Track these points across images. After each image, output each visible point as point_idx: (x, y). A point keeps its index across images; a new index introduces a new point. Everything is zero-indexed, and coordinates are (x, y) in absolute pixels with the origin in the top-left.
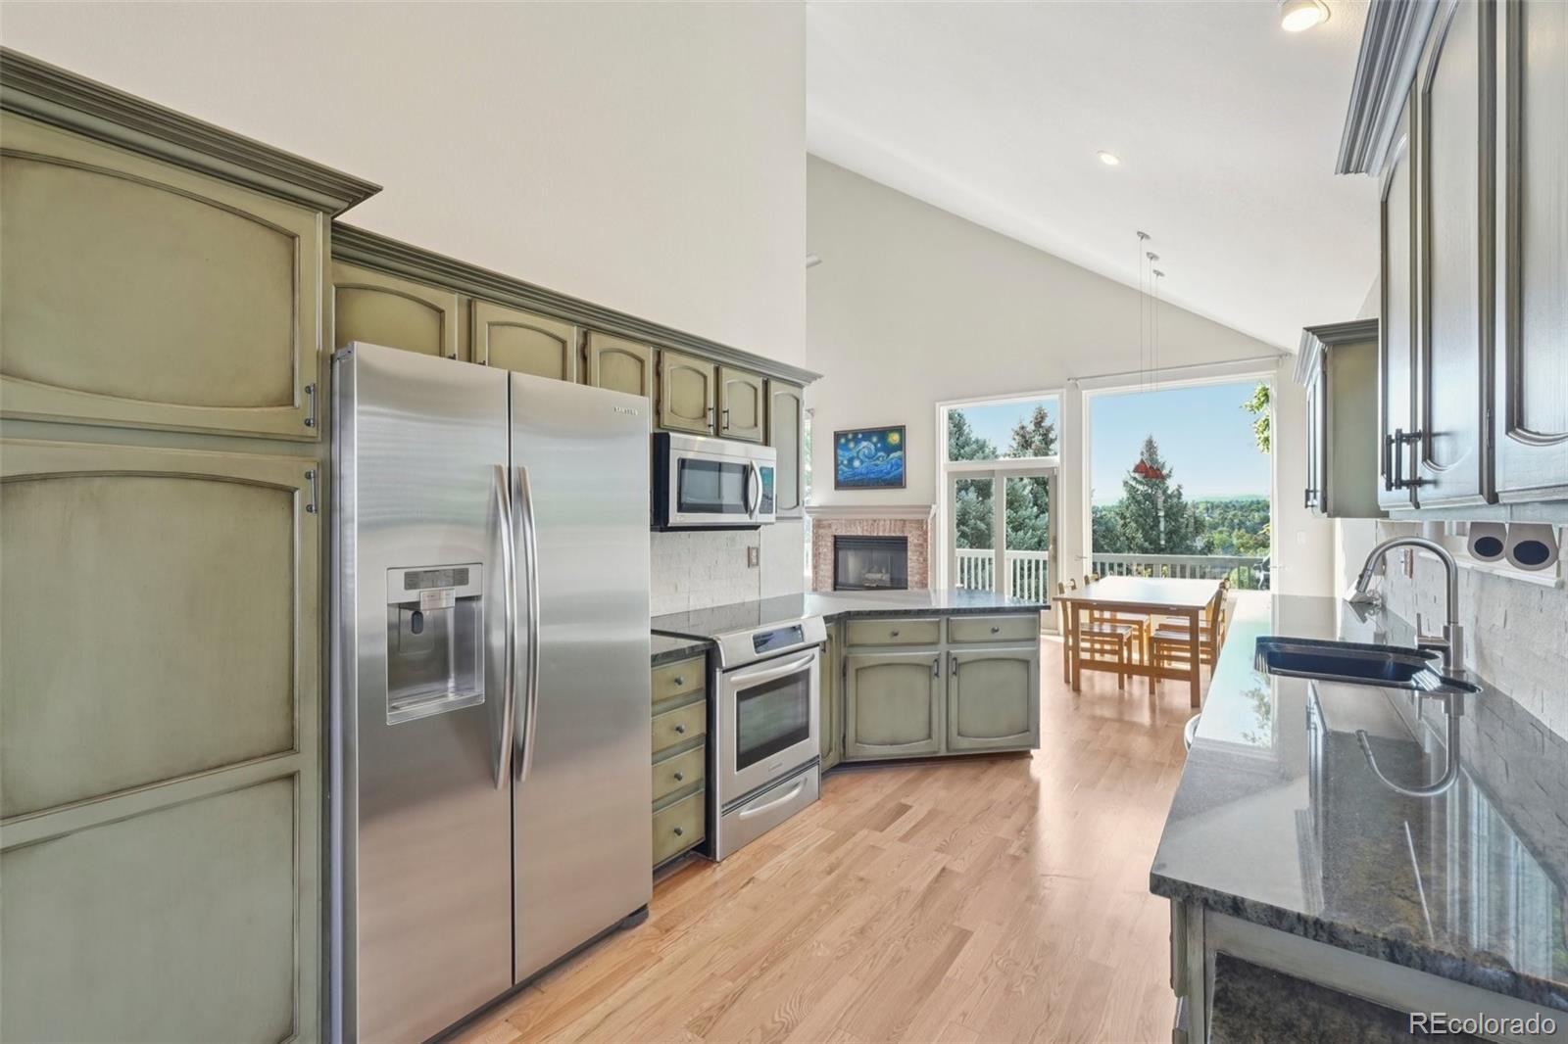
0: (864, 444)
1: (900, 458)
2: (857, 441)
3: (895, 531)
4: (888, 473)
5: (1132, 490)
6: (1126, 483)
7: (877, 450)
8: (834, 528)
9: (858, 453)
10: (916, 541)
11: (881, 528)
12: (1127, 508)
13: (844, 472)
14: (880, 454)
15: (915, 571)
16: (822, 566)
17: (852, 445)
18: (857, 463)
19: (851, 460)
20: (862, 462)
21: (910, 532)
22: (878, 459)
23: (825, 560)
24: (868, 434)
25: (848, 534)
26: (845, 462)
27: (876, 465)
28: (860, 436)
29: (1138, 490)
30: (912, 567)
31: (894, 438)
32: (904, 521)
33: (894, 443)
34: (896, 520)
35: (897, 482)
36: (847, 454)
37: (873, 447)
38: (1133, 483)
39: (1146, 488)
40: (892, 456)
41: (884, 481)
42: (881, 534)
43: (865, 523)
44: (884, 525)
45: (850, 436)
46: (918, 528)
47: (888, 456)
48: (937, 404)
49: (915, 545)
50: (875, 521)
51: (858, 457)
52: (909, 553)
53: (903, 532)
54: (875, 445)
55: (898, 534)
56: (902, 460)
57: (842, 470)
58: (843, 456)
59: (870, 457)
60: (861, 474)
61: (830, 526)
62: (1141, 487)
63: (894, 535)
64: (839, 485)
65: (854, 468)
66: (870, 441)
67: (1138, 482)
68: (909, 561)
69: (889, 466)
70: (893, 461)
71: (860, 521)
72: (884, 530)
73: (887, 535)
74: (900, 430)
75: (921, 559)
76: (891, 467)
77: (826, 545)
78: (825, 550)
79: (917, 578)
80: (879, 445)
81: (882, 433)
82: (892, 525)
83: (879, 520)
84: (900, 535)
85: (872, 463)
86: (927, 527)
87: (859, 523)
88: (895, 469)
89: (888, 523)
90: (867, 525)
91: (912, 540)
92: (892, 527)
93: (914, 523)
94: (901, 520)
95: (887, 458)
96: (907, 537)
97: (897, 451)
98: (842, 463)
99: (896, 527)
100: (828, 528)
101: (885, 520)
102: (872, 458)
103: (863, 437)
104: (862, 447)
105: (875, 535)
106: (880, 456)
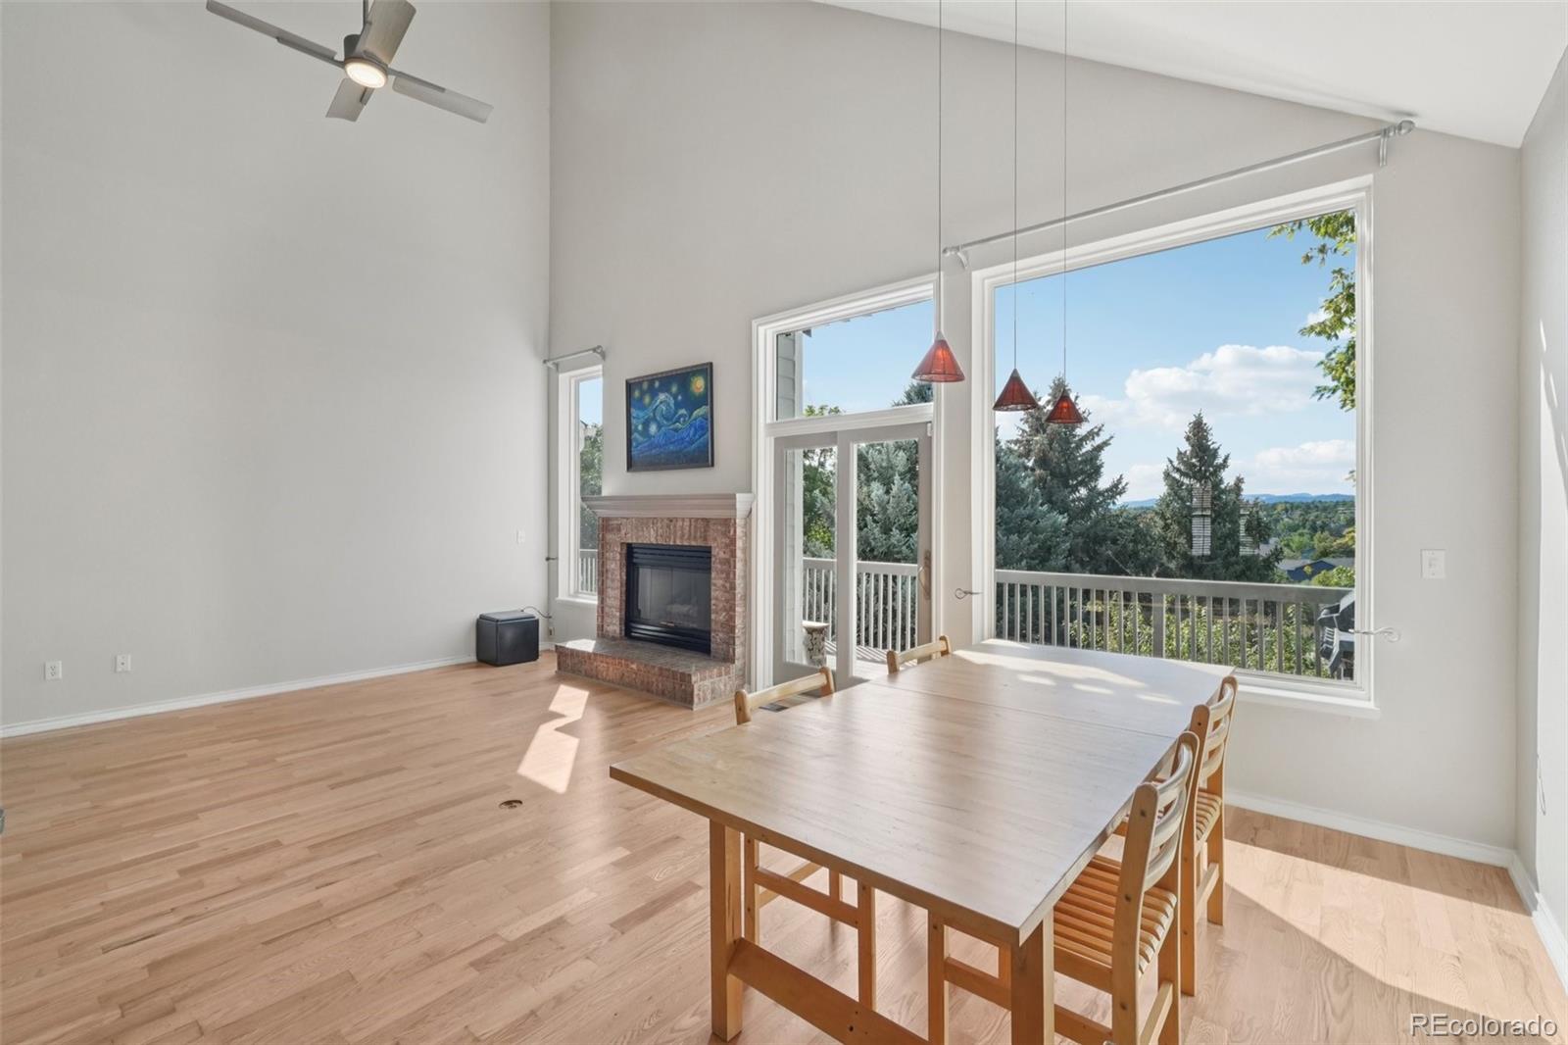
0: (662, 397)
1: (704, 417)
2: (653, 393)
3: (695, 538)
4: (692, 442)
5: (1174, 485)
6: (1167, 475)
7: (678, 406)
8: (625, 532)
9: (655, 411)
10: (722, 555)
11: (679, 533)
12: (1168, 506)
13: (637, 444)
14: (681, 412)
15: (721, 605)
17: (647, 400)
18: (653, 429)
19: (646, 424)
20: (659, 427)
21: (715, 539)
22: (678, 420)
23: (613, 581)
24: (665, 381)
25: (640, 542)
26: (640, 427)
27: (676, 430)
28: (657, 384)
29: (1183, 484)
31: (699, 385)
32: (707, 521)
33: (698, 392)
34: (697, 520)
35: (701, 456)
36: (641, 414)
37: (672, 402)
38: (1177, 476)
39: (1193, 481)
40: (696, 413)
41: (686, 456)
42: (678, 543)
43: (659, 524)
44: (682, 528)
45: (645, 386)
46: (723, 534)
47: (691, 414)
48: (754, 324)
49: (720, 563)
50: (671, 521)
51: (654, 419)
52: (713, 575)
53: (705, 539)
54: (675, 397)
55: (700, 543)
56: (710, 418)
57: (635, 440)
58: (637, 418)
59: (669, 418)
60: (660, 446)
61: (620, 529)
62: (1186, 481)
63: (693, 543)
64: (633, 464)
65: (650, 437)
66: (668, 390)
67: (1183, 474)
68: (713, 588)
69: (693, 432)
70: (698, 423)
71: (654, 521)
72: (682, 536)
73: (686, 543)
74: (706, 370)
75: (728, 585)
76: (696, 433)
77: (614, 559)
78: (613, 566)
80: (680, 398)
81: (681, 378)
82: (692, 527)
83: (677, 519)
84: (703, 545)
85: (671, 427)
86: (735, 531)
87: (653, 523)
88: (697, 437)
89: (687, 523)
90: (661, 528)
91: (718, 553)
92: (692, 531)
93: (721, 525)
94: (703, 519)
95: (690, 417)
96: (710, 547)
97: (701, 407)
98: (636, 430)
99: (696, 532)
100: (615, 531)
101: (683, 520)
102: (672, 419)
103: (660, 386)
104: (659, 401)
105: (672, 543)
106: (681, 416)
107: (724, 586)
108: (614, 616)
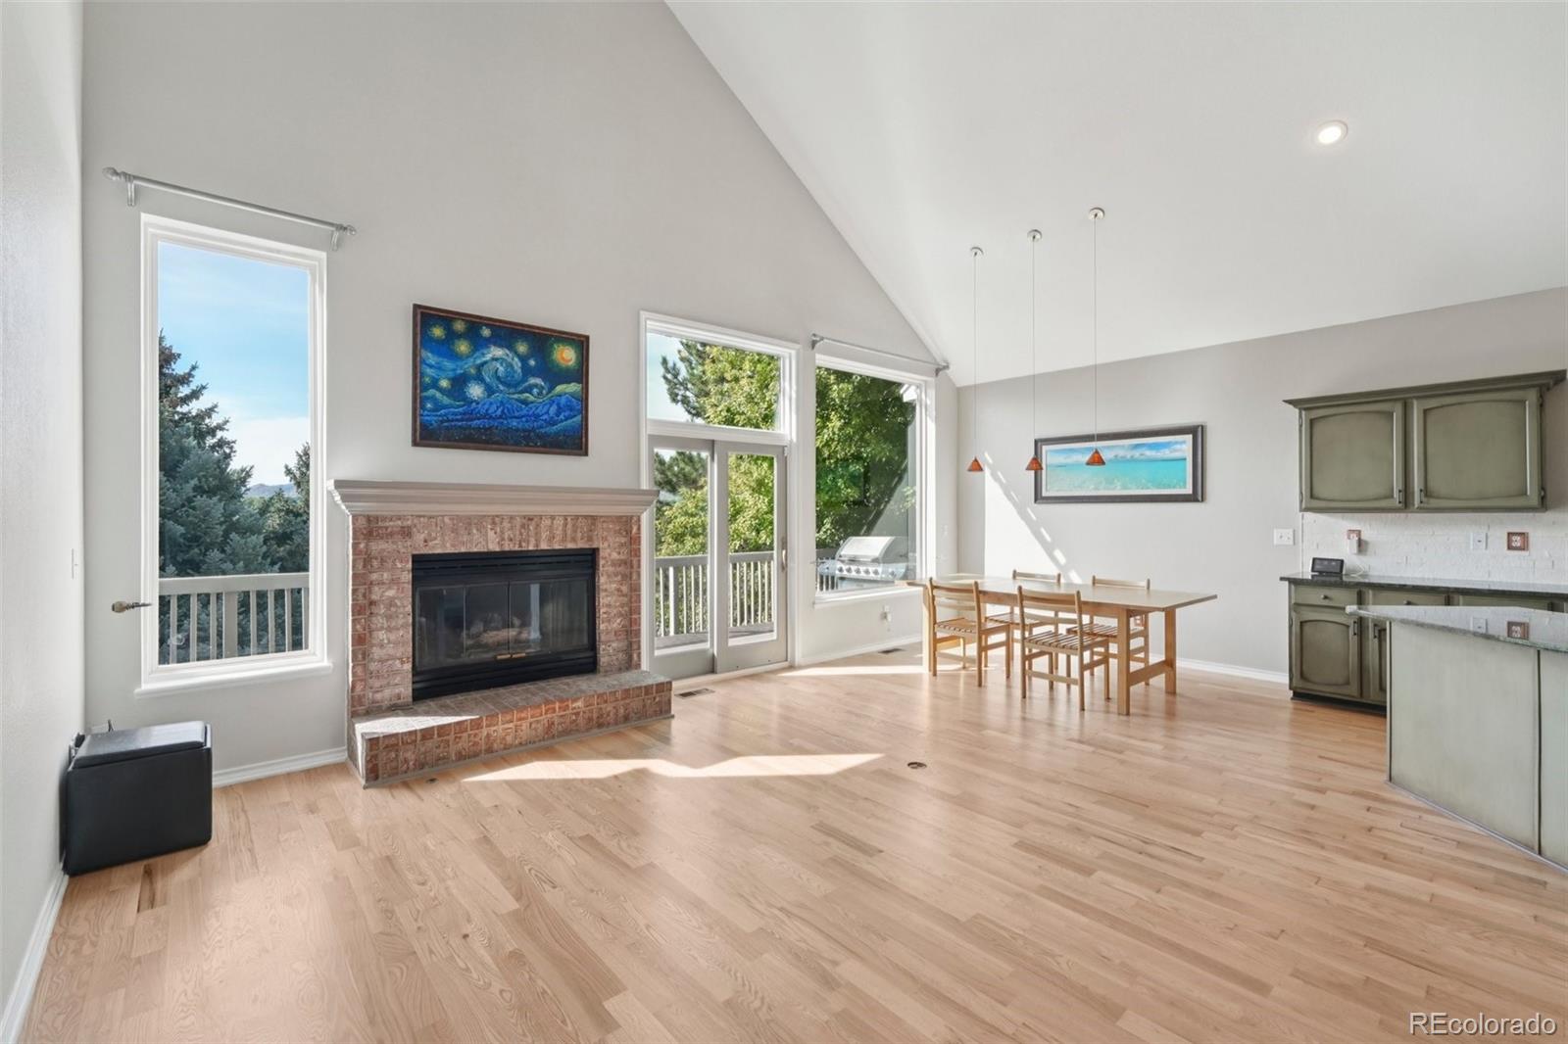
0: (497, 352)
1: (575, 396)
2: (478, 344)
3: (574, 540)
4: (548, 423)
7: (528, 372)
8: (419, 537)
9: (479, 368)
10: (615, 555)
11: (544, 535)
13: (438, 406)
14: (533, 381)
15: (615, 612)
16: (382, 635)
17: (463, 347)
18: (475, 391)
19: (460, 382)
20: (490, 390)
21: (605, 539)
22: (529, 390)
23: (389, 617)
24: (507, 332)
25: (463, 550)
26: (444, 383)
27: (525, 402)
28: (486, 332)
30: (609, 606)
31: (566, 356)
32: (593, 518)
33: (563, 364)
34: (577, 517)
35: (575, 443)
36: (448, 364)
37: (517, 364)
40: (559, 388)
41: (540, 437)
42: (544, 546)
43: (506, 524)
44: (550, 528)
45: (459, 326)
46: (619, 532)
47: (552, 388)
48: (643, 316)
49: (613, 564)
50: (531, 519)
51: (479, 379)
52: (602, 580)
53: (590, 539)
54: (523, 359)
55: (579, 545)
56: (581, 401)
57: (433, 399)
58: (439, 368)
59: (510, 383)
60: (487, 416)
61: (406, 533)
63: (570, 546)
64: (426, 435)
65: (469, 402)
66: (511, 347)
68: (601, 595)
69: (553, 409)
70: (563, 401)
71: (495, 520)
72: (551, 538)
73: (557, 547)
74: (581, 343)
75: (625, 589)
76: (558, 414)
77: (395, 582)
78: (391, 593)
79: (617, 624)
80: (531, 362)
81: (541, 339)
82: (569, 526)
83: (541, 517)
84: (587, 546)
85: (516, 396)
86: (639, 529)
87: (494, 523)
88: (562, 417)
89: (559, 522)
90: (511, 528)
91: (609, 555)
92: (569, 532)
93: (613, 522)
94: (586, 517)
95: (549, 392)
96: (598, 549)
97: (570, 383)
98: (435, 384)
99: (575, 531)
100: (398, 537)
101: (553, 518)
102: (516, 386)
103: (492, 336)
104: (488, 357)
105: (531, 548)
106: (536, 386)
107: (619, 590)
108: (396, 672)
